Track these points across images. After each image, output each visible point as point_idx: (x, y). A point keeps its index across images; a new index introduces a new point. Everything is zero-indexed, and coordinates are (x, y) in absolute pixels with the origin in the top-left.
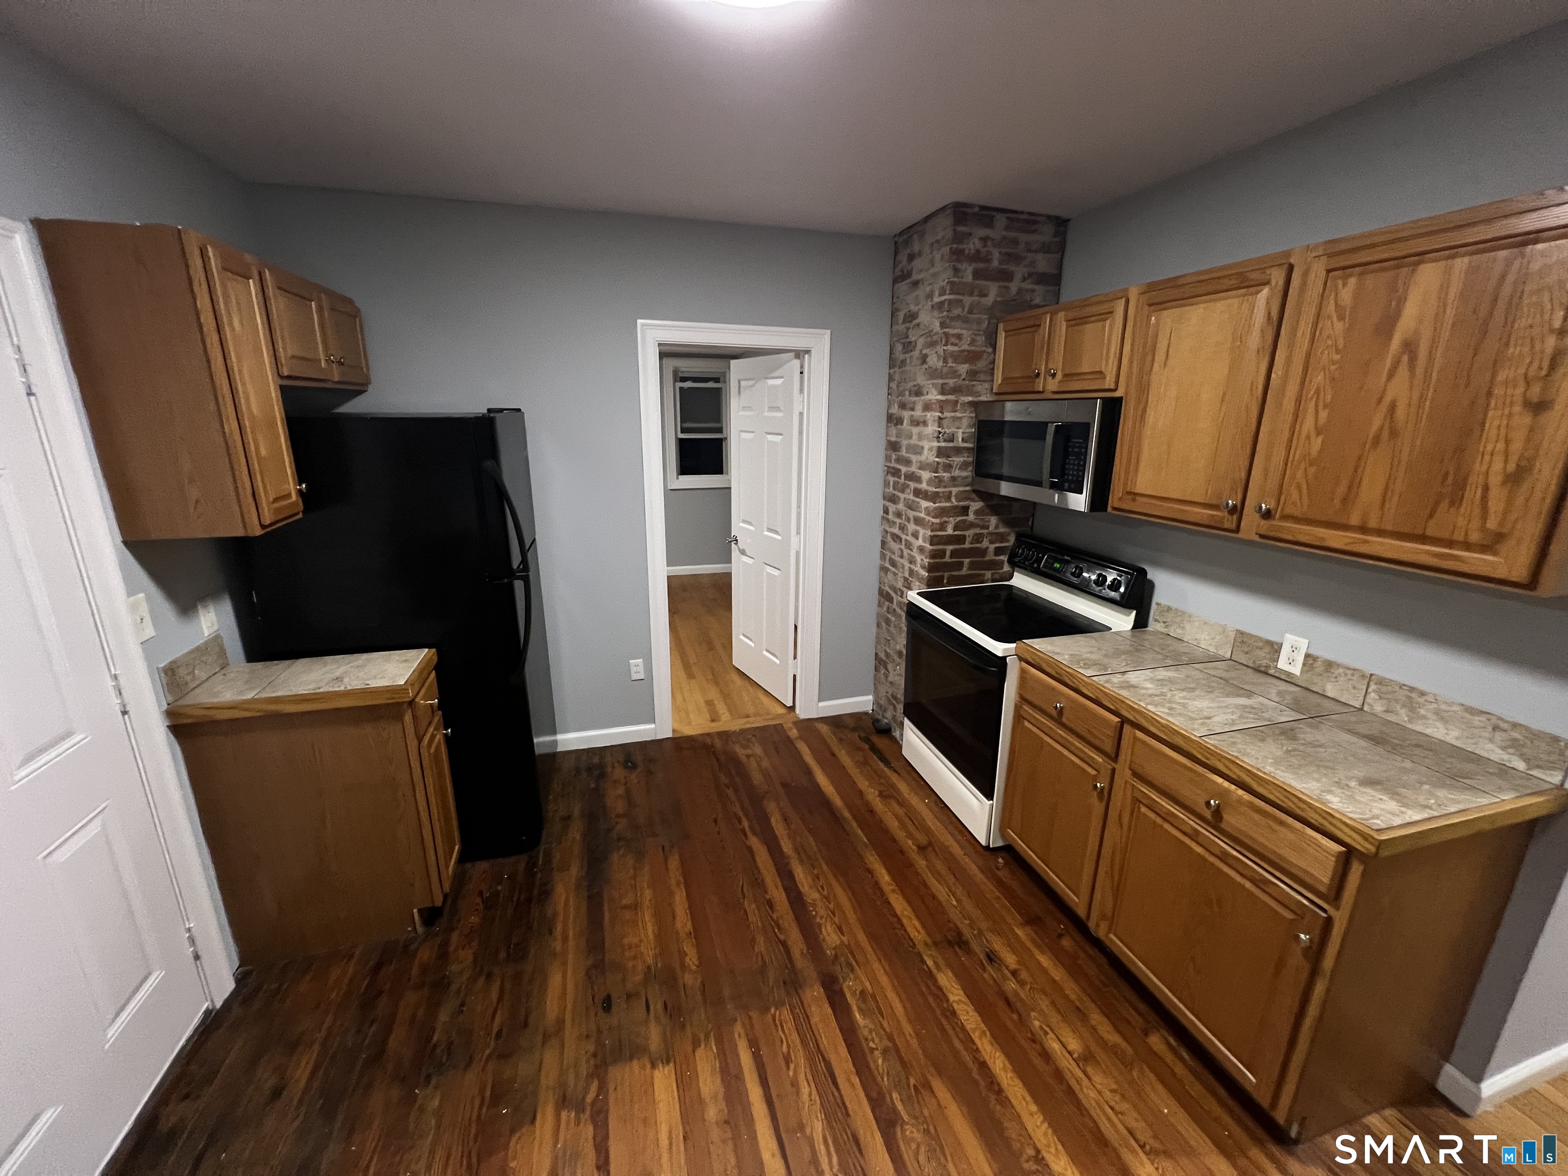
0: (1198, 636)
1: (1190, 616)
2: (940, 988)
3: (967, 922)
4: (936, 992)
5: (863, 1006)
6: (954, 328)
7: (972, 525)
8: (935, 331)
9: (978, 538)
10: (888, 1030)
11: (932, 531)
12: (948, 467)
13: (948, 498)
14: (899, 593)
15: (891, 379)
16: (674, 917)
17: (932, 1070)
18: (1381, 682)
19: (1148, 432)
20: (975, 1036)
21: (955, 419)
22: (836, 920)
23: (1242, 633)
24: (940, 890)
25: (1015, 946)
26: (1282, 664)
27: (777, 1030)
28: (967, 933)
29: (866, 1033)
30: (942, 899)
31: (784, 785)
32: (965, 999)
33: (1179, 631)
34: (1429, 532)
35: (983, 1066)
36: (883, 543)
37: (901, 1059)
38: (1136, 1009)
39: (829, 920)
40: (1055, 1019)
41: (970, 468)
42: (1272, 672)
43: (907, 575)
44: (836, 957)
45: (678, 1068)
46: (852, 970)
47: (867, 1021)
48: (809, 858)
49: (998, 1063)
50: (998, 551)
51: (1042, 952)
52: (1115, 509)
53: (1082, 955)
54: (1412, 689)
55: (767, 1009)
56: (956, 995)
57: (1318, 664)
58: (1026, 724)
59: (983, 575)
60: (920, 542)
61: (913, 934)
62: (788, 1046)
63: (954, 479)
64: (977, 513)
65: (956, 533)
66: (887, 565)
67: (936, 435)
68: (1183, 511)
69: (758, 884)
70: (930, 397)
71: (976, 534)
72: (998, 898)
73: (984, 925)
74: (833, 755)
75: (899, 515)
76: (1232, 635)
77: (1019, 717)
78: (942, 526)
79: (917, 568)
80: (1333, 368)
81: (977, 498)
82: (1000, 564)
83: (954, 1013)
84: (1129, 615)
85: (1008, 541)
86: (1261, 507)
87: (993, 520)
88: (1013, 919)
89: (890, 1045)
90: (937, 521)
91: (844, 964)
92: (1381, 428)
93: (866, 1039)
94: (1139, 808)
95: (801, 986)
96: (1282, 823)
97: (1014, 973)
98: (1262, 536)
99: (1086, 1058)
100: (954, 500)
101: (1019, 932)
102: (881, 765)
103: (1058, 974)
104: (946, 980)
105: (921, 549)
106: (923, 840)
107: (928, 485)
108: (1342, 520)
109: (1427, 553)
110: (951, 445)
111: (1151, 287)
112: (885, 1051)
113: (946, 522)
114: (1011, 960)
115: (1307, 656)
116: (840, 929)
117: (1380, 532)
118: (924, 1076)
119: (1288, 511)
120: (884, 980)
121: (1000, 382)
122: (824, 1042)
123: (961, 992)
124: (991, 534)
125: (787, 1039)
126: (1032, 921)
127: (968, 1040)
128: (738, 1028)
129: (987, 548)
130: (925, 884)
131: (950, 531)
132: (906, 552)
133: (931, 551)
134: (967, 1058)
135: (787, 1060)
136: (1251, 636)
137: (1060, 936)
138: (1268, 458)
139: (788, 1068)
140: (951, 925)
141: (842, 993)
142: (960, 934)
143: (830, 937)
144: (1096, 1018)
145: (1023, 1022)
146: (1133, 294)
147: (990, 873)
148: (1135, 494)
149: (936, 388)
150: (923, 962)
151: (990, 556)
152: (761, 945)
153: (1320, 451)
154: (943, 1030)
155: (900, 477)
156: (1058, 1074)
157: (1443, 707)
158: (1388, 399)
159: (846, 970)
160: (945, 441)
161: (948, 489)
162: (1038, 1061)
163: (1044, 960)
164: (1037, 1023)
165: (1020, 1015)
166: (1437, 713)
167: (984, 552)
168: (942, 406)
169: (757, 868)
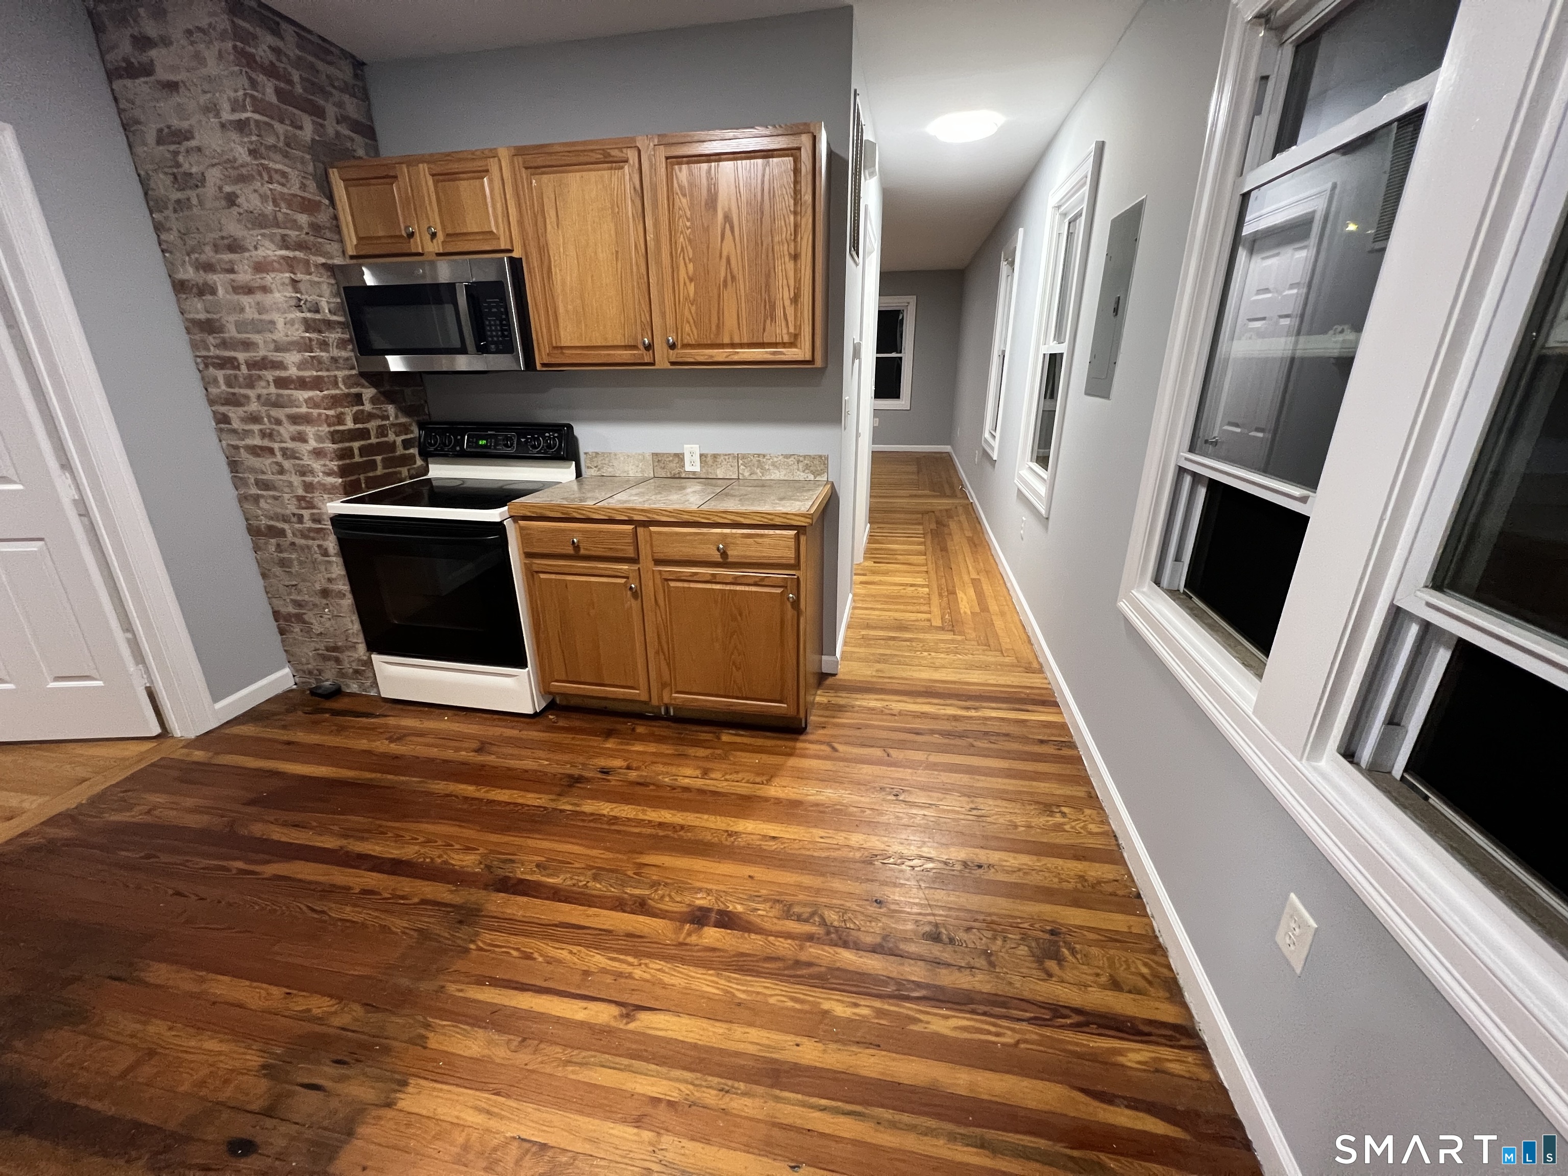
0: (626, 469)
1: (615, 455)
2: (592, 814)
3: (569, 766)
4: (591, 818)
5: (550, 872)
6: (276, 162)
7: (371, 416)
8: (240, 161)
9: (382, 431)
10: (583, 866)
11: (329, 425)
12: (324, 345)
13: (336, 384)
14: (294, 519)
15: (158, 228)
16: (240, 1006)
17: (636, 856)
18: (744, 457)
19: (558, 288)
20: (641, 816)
21: (313, 284)
22: (457, 846)
23: (657, 454)
24: (529, 764)
25: (613, 753)
26: (688, 468)
27: (494, 952)
28: (576, 772)
29: (569, 882)
30: (535, 768)
31: (252, 803)
32: (614, 805)
33: (610, 469)
34: (765, 341)
35: (661, 825)
36: (234, 465)
37: (612, 871)
38: (706, 732)
39: (449, 852)
40: (674, 770)
41: (350, 347)
42: (683, 475)
43: (300, 492)
44: (488, 867)
45: (423, 1074)
46: (512, 861)
47: (562, 877)
48: (369, 831)
49: (667, 816)
50: (407, 444)
51: (633, 745)
52: (544, 365)
53: (655, 729)
54: (759, 455)
55: (467, 951)
56: (606, 808)
57: (709, 458)
58: (542, 576)
59: (400, 473)
60: (313, 444)
61: (537, 803)
62: (517, 949)
63: (334, 360)
64: (373, 401)
65: (358, 426)
66: (254, 491)
67: (293, 302)
68: (609, 355)
69: (329, 891)
70: (261, 252)
71: (379, 426)
72: (573, 738)
73: (581, 759)
74: (289, 743)
75: (255, 419)
76: (650, 458)
77: (531, 574)
78: (340, 419)
79: (320, 478)
80: (688, 232)
81: (367, 384)
82: (410, 459)
83: (615, 818)
84: (569, 467)
85: (412, 432)
86: (668, 340)
87: (391, 409)
88: (595, 741)
89: (594, 871)
90: (331, 413)
91: (502, 865)
92: (726, 278)
93: (574, 885)
94: (668, 585)
95: (479, 910)
96: (762, 536)
97: (628, 768)
98: (673, 363)
99: (705, 773)
100: (343, 387)
101: (608, 746)
102: (364, 720)
103: (652, 748)
104: (589, 807)
105: (318, 453)
106: (475, 745)
107: (299, 369)
108: (719, 341)
109: (767, 352)
110: (318, 316)
111: (520, 151)
112: (595, 878)
113: (342, 413)
114: (617, 763)
115: (701, 455)
116: (468, 849)
117: (742, 345)
118: (635, 863)
119: (685, 342)
120: (546, 844)
121: (355, 242)
122: (545, 917)
123: (607, 804)
124: (393, 425)
125: (509, 947)
126: (609, 734)
127: (640, 823)
128: (452, 988)
129: (395, 441)
130: (509, 769)
131: (350, 425)
132: (287, 464)
133: (335, 451)
134: (649, 831)
135: (528, 957)
136: (664, 454)
137: (633, 730)
138: (662, 303)
139: (534, 959)
140: (559, 776)
141: (521, 881)
142: (570, 776)
143: (468, 861)
144: (692, 751)
145: (659, 786)
146: (504, 154)
147: (552, 728)
148: (562, 348)
149: (272, 241)
150: (562, 811)
151: (400, 451)
152: (398, 924)
153: (696, 292)
154: (619, 832)
155: (238, 368)
156: (701, 791)
157: (775, 459)
158: (725, 254)
159: (508, 866)
160: (310, 311)
161: (332, 373)
162: (686, 795)
163: (638, 747)
164: (666, 780)
165: (653, 784)
166: (773, 464)
167: (392, 446)
168: (290, 264)
169: (310, 883)
